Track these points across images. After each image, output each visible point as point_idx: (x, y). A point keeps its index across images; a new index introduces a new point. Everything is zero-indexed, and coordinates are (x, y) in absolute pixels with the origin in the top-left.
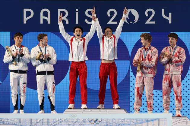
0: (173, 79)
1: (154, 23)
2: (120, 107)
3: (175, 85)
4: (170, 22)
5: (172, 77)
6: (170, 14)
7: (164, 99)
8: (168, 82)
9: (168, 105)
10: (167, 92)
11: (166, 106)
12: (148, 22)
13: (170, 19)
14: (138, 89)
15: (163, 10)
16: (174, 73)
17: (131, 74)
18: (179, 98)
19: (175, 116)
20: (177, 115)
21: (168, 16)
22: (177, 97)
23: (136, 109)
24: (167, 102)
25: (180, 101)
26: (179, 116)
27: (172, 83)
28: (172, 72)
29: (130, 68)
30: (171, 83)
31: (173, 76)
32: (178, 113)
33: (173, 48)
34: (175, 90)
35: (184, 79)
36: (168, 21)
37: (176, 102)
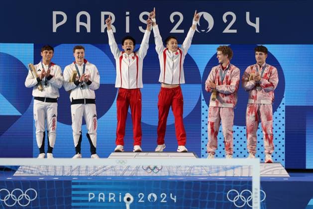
0: (261, 110)
1: (235, 31)
2: (187, 150)
3: (263, 118)
4: (258, 31)
5: (259, 108)
6: (258, 19)
7: (248, 138)
8: (254, 114)
9: (254, 147)
10: (253, 128)
11: (251, 148)
12: (227, 30)
13: (257, 26)
14: (212, 124)
15: (248, 14)
16: (263, 102)
17: (203, 103)
18: (269, 136)
19: (264, 162)
20: (267, 161)
21: (254, 22)
22: (267, 135)
23: (210, 152)
24: (253, 143)
25: (270, 142)
26: (269, 162)
27: (260, 116)
28: (260, 100)
29: (202, 94)
30: (258, 116)
31: (262, 106)
32: (268, 158)
33: (260, 67)
34: (264, 126)
35: (276, 111)
36: (254, 29)
37: (266, 143)
